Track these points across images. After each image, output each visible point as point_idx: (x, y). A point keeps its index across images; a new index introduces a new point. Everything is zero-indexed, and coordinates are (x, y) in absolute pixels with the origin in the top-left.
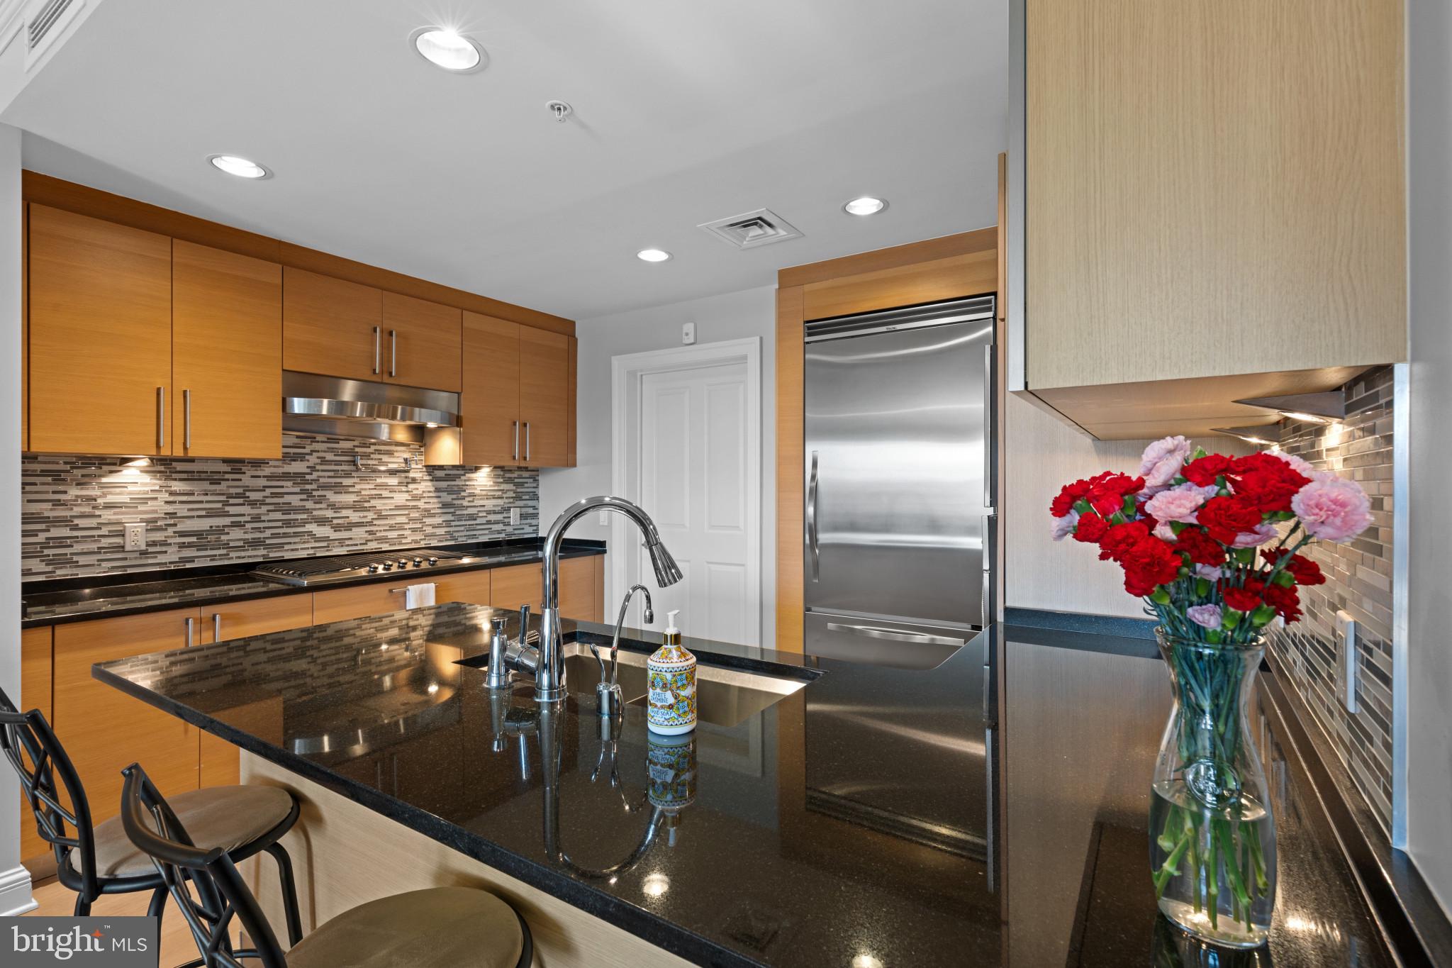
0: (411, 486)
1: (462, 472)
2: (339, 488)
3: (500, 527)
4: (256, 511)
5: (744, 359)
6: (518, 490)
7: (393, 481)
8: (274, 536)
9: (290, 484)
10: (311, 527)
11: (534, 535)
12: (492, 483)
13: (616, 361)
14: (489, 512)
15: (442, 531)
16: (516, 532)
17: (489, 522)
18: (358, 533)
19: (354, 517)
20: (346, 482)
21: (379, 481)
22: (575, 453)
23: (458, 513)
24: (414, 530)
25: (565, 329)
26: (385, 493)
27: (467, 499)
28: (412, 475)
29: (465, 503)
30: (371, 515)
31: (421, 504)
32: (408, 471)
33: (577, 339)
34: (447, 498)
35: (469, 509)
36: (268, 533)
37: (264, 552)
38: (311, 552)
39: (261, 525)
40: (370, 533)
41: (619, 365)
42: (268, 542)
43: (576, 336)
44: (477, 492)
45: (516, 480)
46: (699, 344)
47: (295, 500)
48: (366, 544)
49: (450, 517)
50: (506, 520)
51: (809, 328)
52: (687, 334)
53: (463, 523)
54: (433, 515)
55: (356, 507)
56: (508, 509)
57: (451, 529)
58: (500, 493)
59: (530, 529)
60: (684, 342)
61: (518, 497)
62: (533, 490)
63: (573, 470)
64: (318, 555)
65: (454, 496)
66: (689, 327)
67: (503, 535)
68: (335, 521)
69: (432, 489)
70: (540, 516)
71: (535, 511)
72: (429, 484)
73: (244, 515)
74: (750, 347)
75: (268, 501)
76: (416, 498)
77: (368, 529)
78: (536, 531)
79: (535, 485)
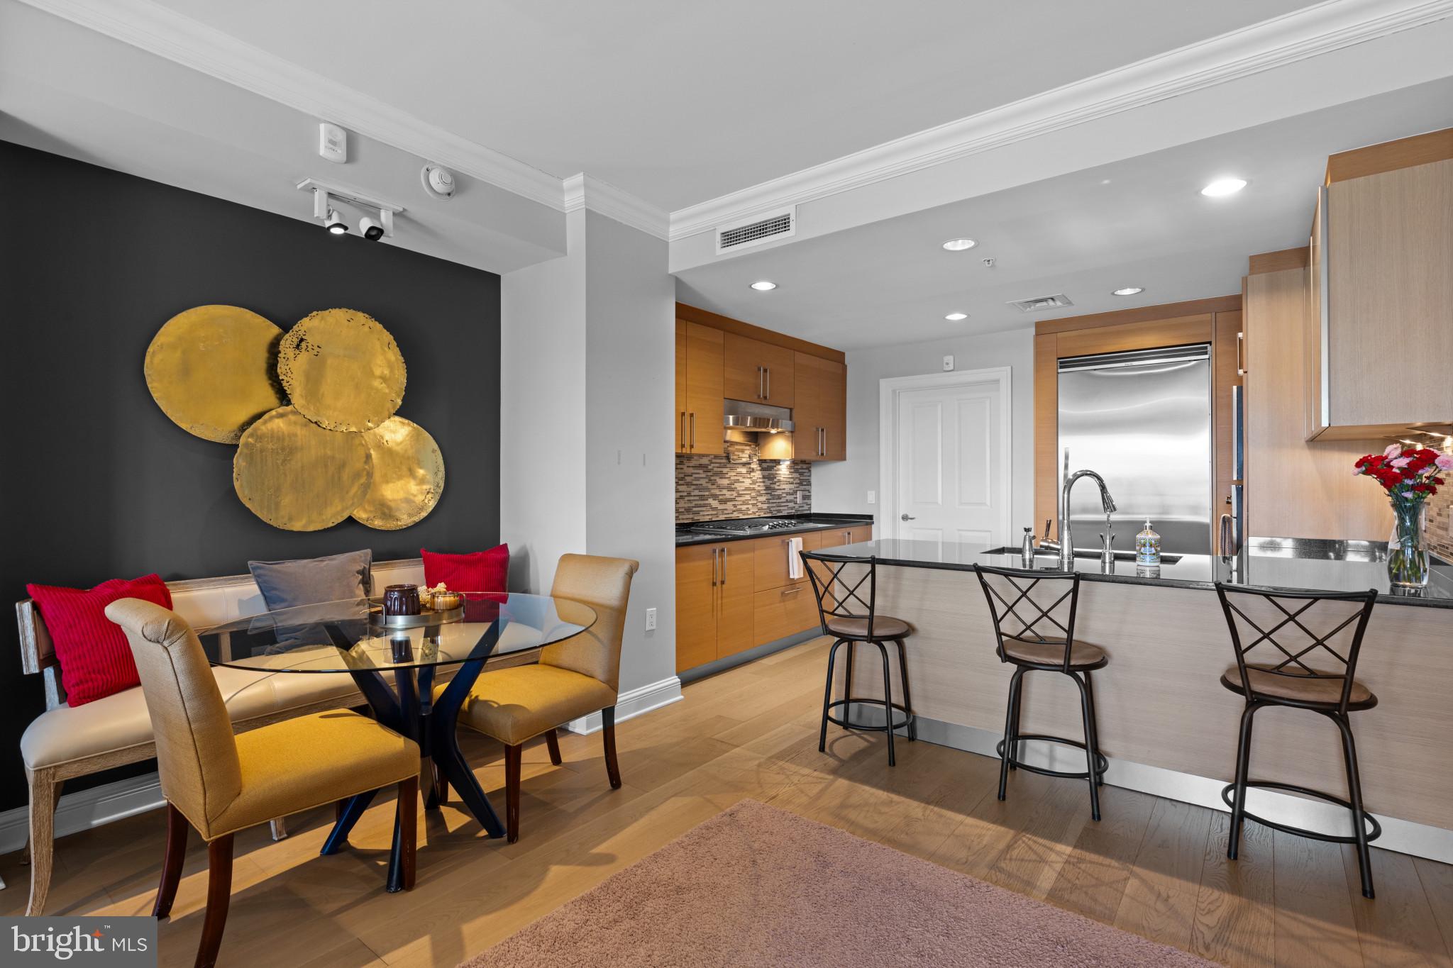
0: (752, 474)
1: (774, 464)
2: (721, 475)
3: (791, 505)
4: (689, 489)
5: (997, 381)
6: (801, 478)
7: (744, 470)
8: (697, 506)
9: (701, 471)
10: (711, 501)
11: (809, 512)
12: (788, 473)
13: (883, 383)
14: (788, 494)
15: (765, 506)
16: (800, 509)
17: (787, 501)
18: (729, 506)
19: (728, 494)
20: (725, 470)
21: (738, 470)
22: (845, 450)
23: (773, 493)
24: (753, 505)
25: (837, 358)
26: (741, 479)
27: (777, 484)
28: (752, 466)
29: (777, 487)
30: (735, 494)
31: (755, 486)
32: (750, 464)
33: (846, 366)
34: (768, 483)
35: (778, 491)
36: (693, 505)
37: (691, 516)
38: (710, 517)
39: (692, 498)
40: (735, 506)
41: (886, 385)
42: (694, 509)
43: (846, 363)
44: (782, 479)
45: (800, 471)
46: (957, 371)
47: (703, 482)
48: (732, 513)
49: (769, 497)
50: (795, 500)
51: (1061, 363)
52: (947, 364)
53: (775, 501)
54: (761, 495)
55: (730, 489)
56: (795, 492)
57: (771, 505)
58: (792, 480)
59: (806, 507)
60: (945, 369)
61: (801, 484)
62: (808, 478)
63: (844, 462)
64: (713, 519)
65: (771, 482)
66: (949, 359)
67: (794, 511)
68: (721, 497)
69: (761, 477)
70: (812, 498)
71: (808, 494)
72: (759, 472)
73: (684, 491)
74: (1003, 373)
75: (695, 482)
76: (754, 483)
77: (733, 503)
78: (810, 509)
79: (808, 474)
